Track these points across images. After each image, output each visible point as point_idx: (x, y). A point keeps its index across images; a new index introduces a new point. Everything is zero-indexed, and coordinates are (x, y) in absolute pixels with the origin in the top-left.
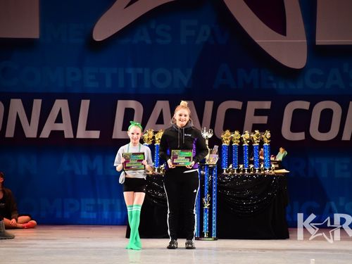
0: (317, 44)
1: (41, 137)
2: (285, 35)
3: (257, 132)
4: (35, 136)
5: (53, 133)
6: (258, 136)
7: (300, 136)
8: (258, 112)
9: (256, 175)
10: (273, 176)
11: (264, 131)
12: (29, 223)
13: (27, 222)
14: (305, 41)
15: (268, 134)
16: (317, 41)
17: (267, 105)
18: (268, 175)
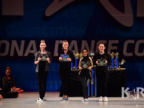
0: (137, 16)
1: (24, 56)
2: (124, 13)
3: (113, 53)
4: (22, 55)
5: (29, 54)
6: (113, 54)
7: (131, 54)
8: (113, 45)
9: (113, 70)
10: (120, 71)
11: (116, 53)
12: (20, 91)
13: (19, 91)
14: (133, 15)
15: (117, 54)
16: (137, 15)
17: (117, 42)
18: (118, 71)
